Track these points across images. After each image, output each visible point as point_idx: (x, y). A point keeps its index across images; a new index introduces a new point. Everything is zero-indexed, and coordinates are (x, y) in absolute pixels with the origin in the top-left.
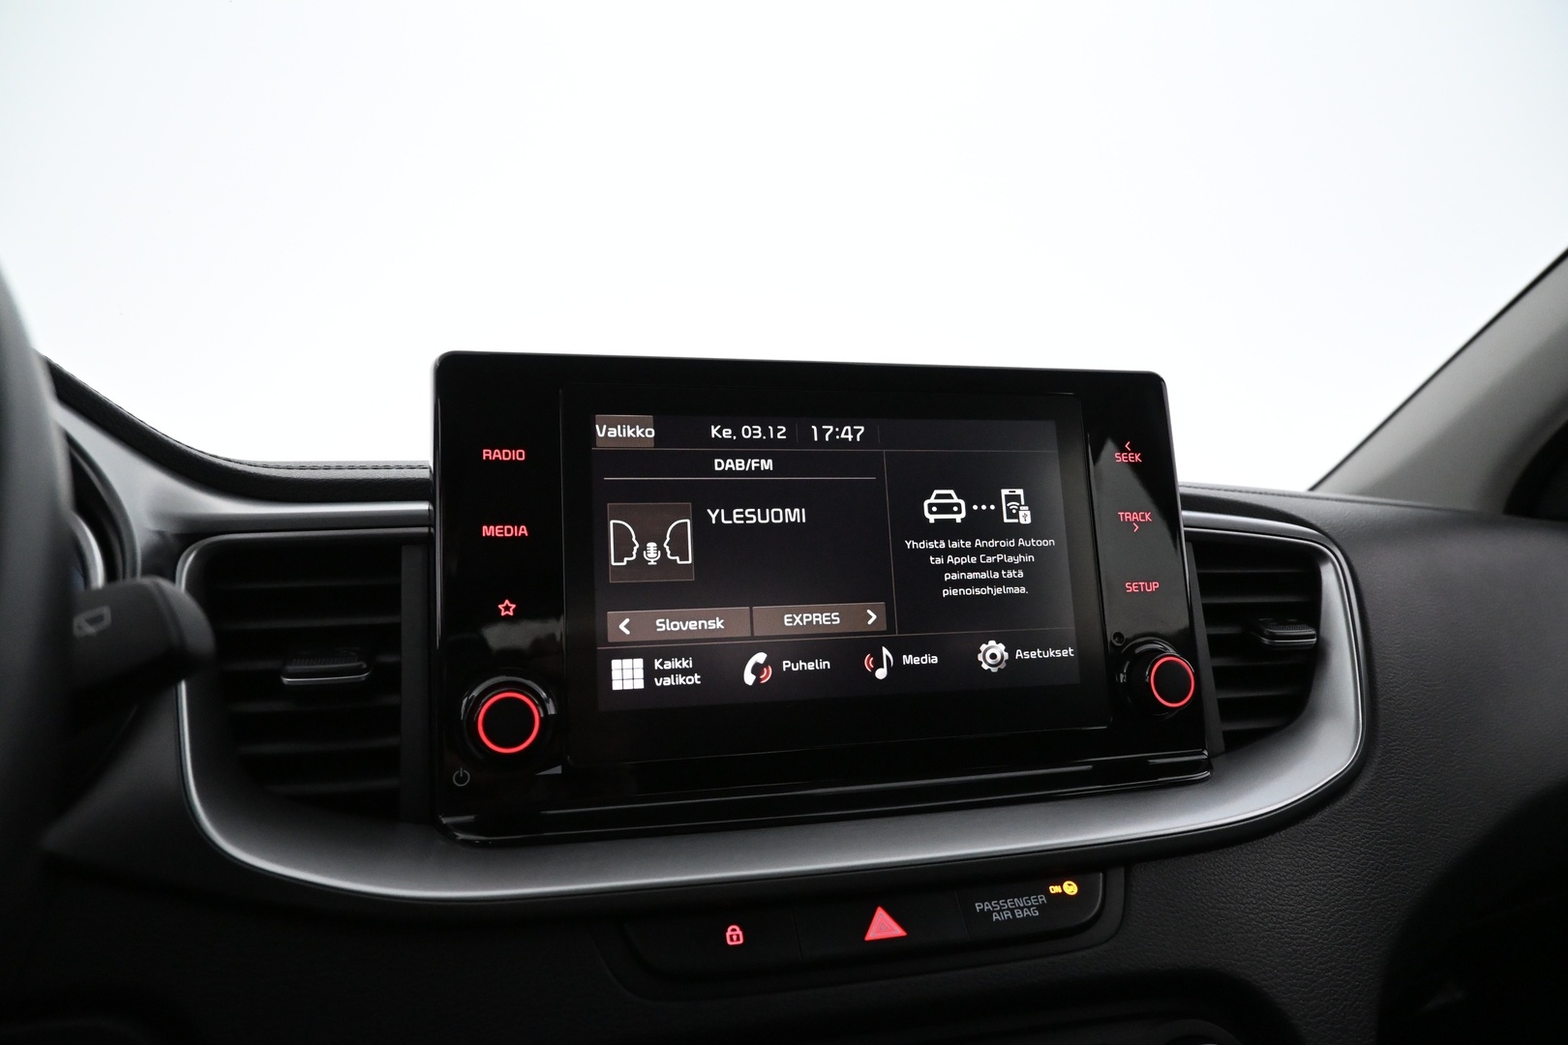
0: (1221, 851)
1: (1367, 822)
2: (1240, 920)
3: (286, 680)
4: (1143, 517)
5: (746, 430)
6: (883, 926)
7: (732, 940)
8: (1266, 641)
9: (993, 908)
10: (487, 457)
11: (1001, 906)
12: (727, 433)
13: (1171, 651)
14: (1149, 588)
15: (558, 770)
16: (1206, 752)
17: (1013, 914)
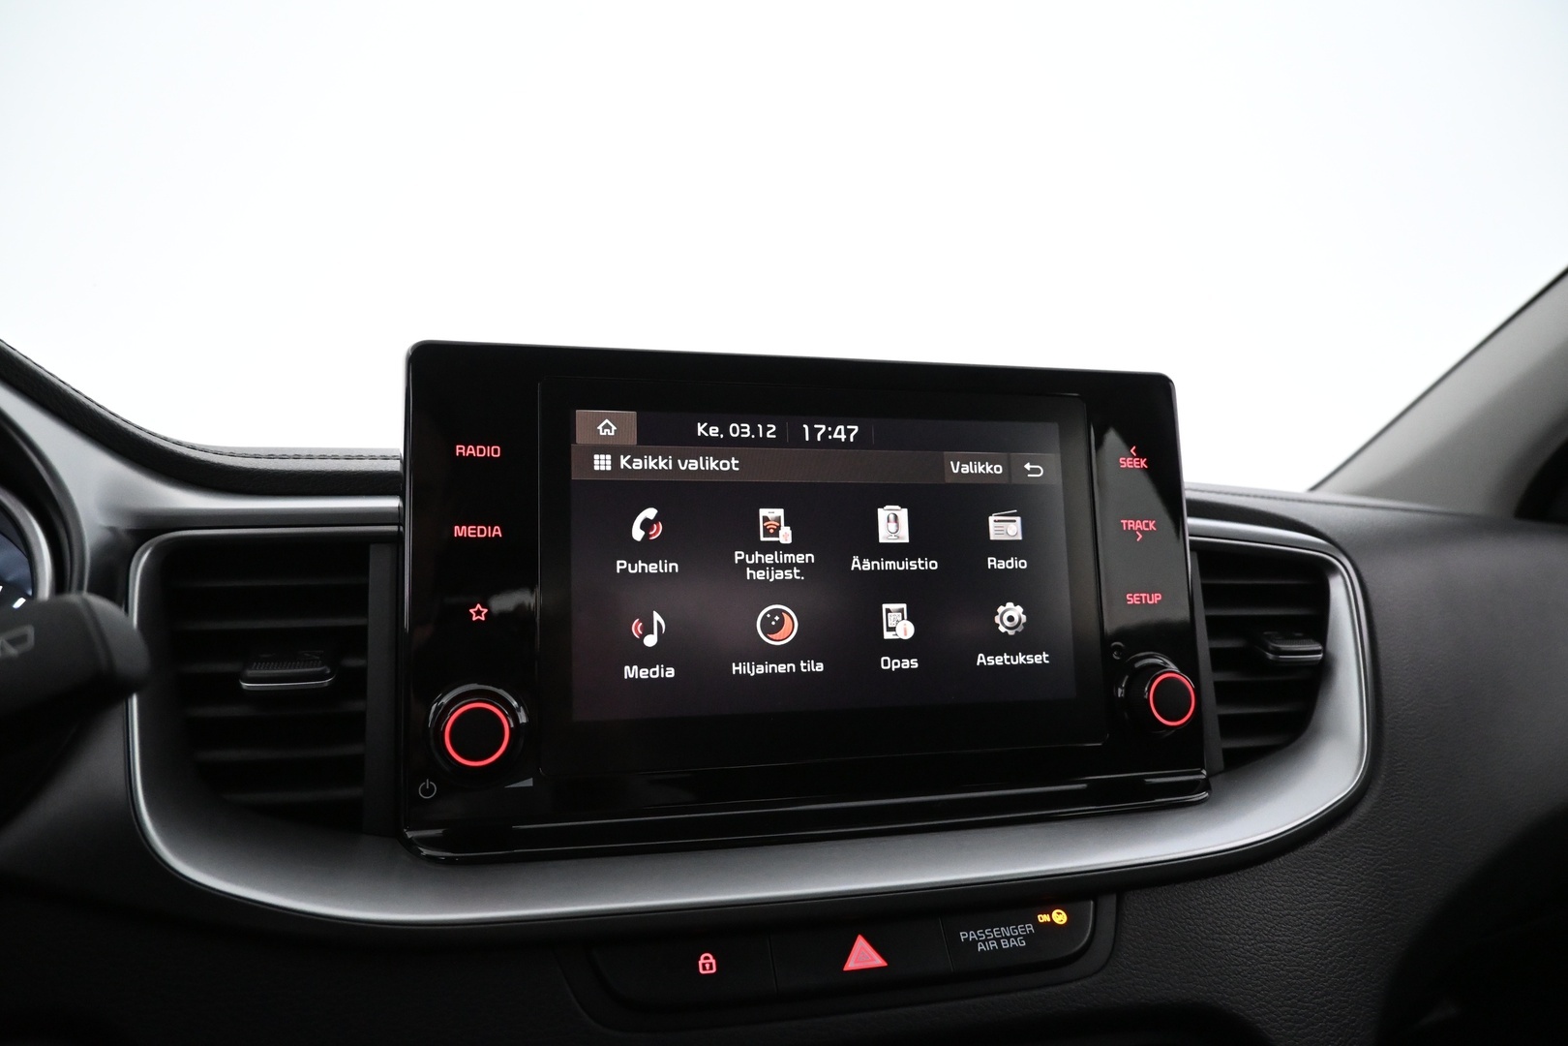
0: (1217, 878)
1: (1369, 848)
2: (1234, 952)
3: (245, 685)
4: (1147, 525)
5: (734, 428)
6: (863, 956)
7: (704, 969)
8: (1271, 656)
9: (979, 937)
10: (461, 454)
11: (987, 936)
12: (714, 431)
13: (1172, 667)
14: (1151, 600)
15: (529, 783)
16: (1204, 772)
17: (999, 944)
